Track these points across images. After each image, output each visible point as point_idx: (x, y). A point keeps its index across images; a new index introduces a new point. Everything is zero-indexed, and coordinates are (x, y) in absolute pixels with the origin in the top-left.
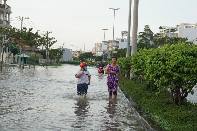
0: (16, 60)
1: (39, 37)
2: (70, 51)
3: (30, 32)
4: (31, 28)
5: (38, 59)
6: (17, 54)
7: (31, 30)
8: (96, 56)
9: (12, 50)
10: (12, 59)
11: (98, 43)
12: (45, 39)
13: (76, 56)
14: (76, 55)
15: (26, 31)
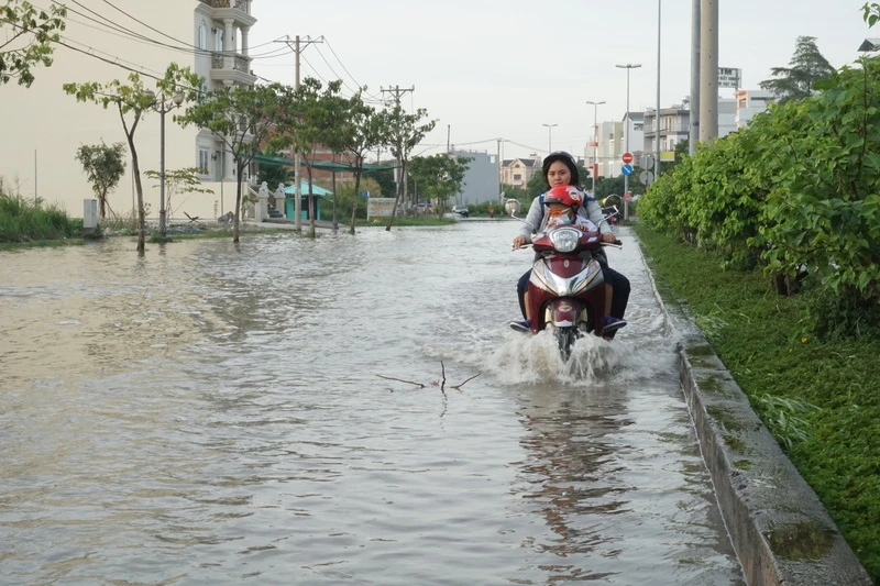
0: (280, 207)
1: (367, 111)
2: (493, 160)
3: (333, 94)
4: (334, 80)
5: (365, 200)
6: (281, 185)
7: (335, 86)
8: (600, 178)
9: (261, 167)
10: (266, 203)
11: (606, 124)
12: (391, 118)
13: (518, 183)
14: (517, 177)
15: (318, 92)
